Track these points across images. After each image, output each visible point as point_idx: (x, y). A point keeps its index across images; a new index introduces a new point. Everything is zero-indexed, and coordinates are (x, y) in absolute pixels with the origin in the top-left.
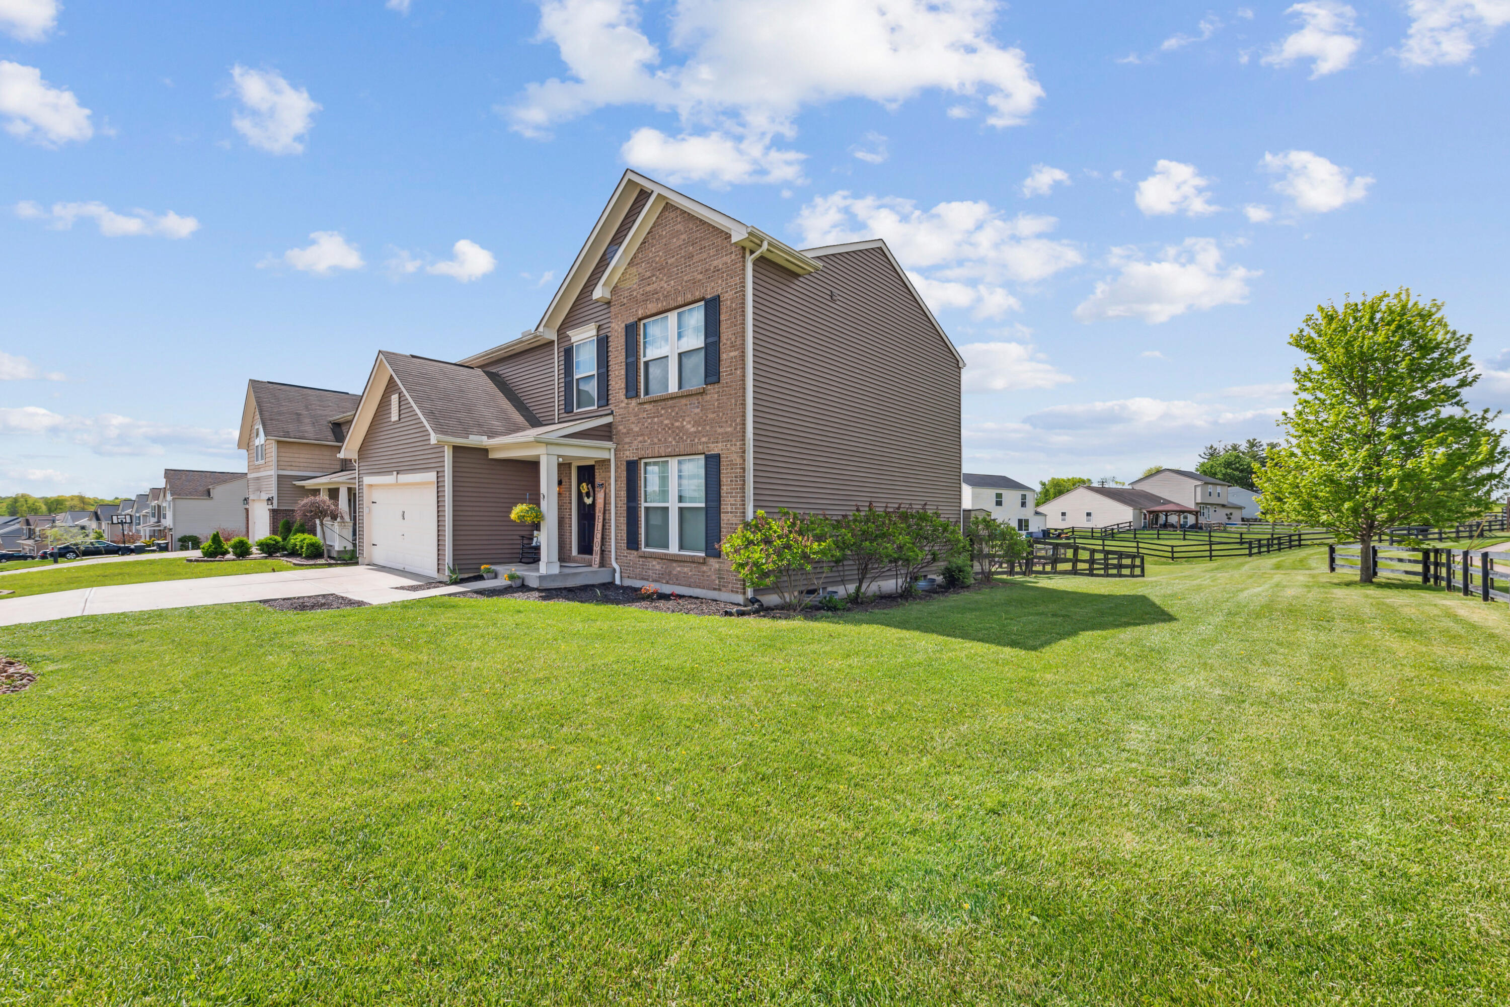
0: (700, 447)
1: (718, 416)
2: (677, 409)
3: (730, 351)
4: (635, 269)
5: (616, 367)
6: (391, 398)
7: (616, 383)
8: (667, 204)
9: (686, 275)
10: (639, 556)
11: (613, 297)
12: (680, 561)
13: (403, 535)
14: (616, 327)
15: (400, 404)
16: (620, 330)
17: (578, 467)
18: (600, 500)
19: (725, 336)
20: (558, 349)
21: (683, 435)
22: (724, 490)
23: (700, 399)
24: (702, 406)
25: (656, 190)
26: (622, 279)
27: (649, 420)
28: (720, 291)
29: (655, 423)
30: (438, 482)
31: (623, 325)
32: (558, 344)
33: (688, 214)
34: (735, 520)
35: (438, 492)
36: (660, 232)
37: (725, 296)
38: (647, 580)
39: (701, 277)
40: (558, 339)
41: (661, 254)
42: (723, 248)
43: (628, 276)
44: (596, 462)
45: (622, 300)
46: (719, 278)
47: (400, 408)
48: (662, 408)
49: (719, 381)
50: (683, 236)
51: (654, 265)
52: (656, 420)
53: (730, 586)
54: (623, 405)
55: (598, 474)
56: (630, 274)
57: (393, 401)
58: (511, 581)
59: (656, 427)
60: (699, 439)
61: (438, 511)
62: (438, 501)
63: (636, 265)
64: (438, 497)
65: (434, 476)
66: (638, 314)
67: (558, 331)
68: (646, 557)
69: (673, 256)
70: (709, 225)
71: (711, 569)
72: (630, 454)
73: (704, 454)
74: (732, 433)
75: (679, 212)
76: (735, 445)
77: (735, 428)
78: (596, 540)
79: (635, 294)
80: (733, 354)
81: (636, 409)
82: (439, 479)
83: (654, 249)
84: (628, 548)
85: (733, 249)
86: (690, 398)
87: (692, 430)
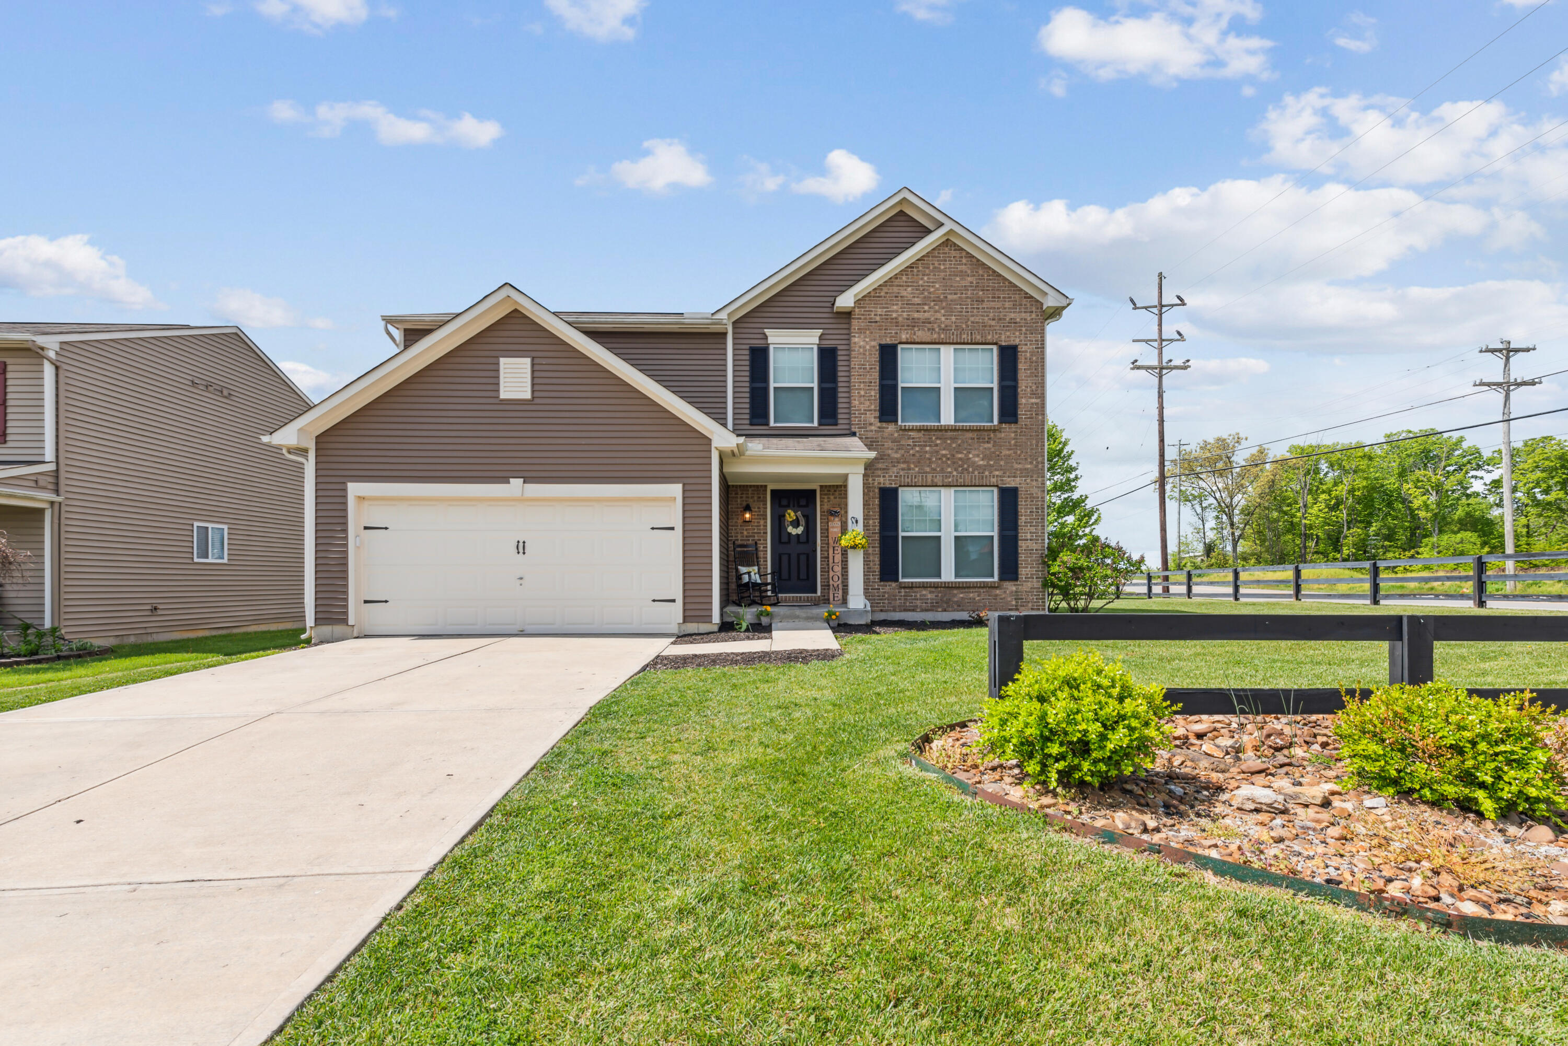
0: (995, 480)
1: (1015, 453)
2: (960, 442)
3: (1030, 398)
4: (895, 289)
5: (862, 385)
6: (493, 360)
7: (861, 403)
8: (948, 240)
9: (972, 316)
10: (901, 588)
11: (857, 310)
12: (964, 588)
13: (521, 578)
14: (862, 343)
15: (536, 374)
16: (868, 347)
17: (772, 491)
18: (835, 530)
19: (1024, 383)
20: (734, 344)
21: (969, 466)
22: (1022, 520)
23: (992, 435)
24: (995, 442)
25: (949, 225)
26: (872, 294)
27: (917, 449)
28: (1017, 342)
29: (926, 452)
30: (684, 498)
31: (873, 343)
32: (734, 339)
33: (978, 260)
34: (1035, 546)
35: (684, 511)
36: (936, 264)
37: (1024, 348)
38: (913, 610)
39: (993, 323)
40: (734, 333)
41: (937, 286)
42: (1021, 305)
43: (882, 294)
44: (821, 486)
45: (872, 316)
46: (1016, 330)
47: (536, 381)
48: (937, 438)
49: (1016, 422)
50: (969, 279)
51: (926, 294)
52: (928, 448)
53: (1030, 605)
54: (873, 428)
55: (826, 500)
56: (887, 293)
57: (506, 366)
58: (828, 621)
59: (927, 456)
60: (991, 473)
61: (684, 538)
62: (684, 525)
63: (898, 286)
64: (684, 518)
65: (676, 490)
66: (901, 337)
67: (734, 323)
68: (912, 587)
69: (955, 294)
70: (1006, 279)
71: (1005, 592)
72: (885, 481)
73: (997, 486)
74: (1032, 470)
75: (964, 254)
76: (1037, 480)
77: (1037, 466)
78: (831, 574)
79: (894, 315)
80: (1034, 401)
81: (896, 435)
82: (688, 494)
83: (926, 278)
84: (882, 580)
85: (1034, 309)
86: (979, 433)
87: (981, 463)
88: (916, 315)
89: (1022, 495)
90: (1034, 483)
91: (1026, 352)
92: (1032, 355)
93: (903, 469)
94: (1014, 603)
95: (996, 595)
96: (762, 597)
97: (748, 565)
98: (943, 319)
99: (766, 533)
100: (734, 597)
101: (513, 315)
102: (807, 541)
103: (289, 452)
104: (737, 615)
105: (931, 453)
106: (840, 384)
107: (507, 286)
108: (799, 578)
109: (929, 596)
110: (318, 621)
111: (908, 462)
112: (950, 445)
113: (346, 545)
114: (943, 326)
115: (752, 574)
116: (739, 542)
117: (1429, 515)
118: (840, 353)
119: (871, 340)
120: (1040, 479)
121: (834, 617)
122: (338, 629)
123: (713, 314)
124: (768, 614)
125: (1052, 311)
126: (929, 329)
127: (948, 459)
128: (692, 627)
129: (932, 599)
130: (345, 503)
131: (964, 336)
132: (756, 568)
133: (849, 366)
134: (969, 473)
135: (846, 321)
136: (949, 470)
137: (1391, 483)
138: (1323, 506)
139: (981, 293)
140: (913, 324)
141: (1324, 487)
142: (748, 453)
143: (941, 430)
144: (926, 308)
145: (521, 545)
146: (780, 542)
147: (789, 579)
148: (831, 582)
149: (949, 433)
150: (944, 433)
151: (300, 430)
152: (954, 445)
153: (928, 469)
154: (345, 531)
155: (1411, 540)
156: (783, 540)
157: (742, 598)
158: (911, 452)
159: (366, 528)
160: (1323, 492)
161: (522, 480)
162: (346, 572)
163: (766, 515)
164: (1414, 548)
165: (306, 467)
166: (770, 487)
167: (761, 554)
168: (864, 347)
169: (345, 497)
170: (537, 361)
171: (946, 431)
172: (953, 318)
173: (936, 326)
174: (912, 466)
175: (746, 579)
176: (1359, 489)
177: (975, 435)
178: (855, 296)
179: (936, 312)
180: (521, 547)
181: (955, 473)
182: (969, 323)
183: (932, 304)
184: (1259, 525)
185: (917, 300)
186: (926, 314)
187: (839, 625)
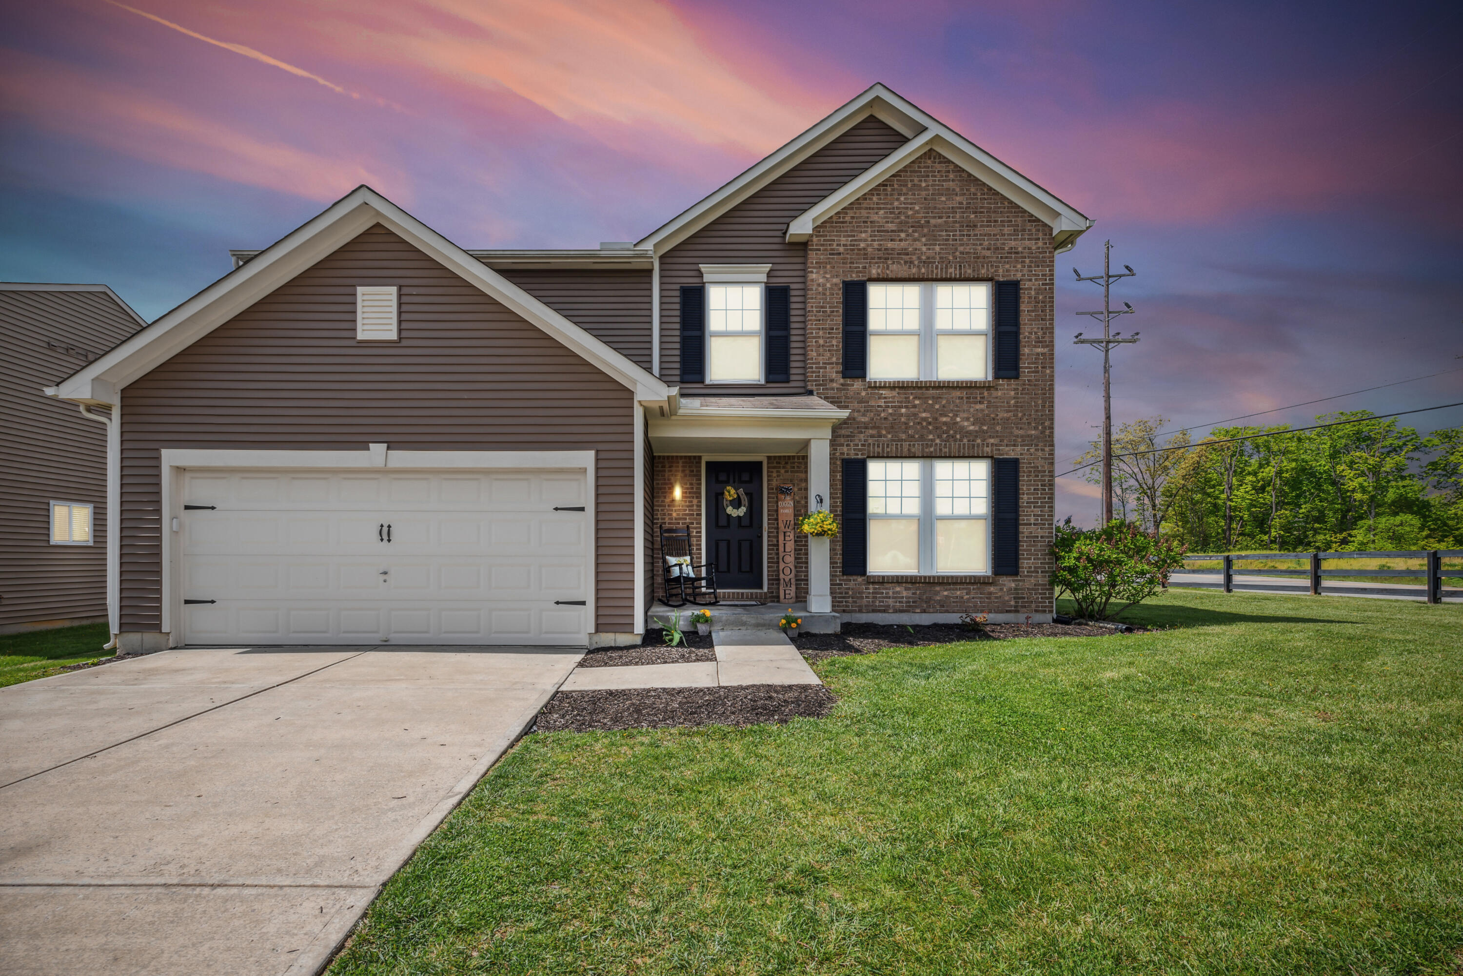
0: (988, 449)
1: (1016, 416)
2: (944, 402)
3: (1035, 347)
4: (864, 213)
5: (821, 333)
6: (348, 290)
7: (819, 355)
8: (931, 150)
9: (962, 245)
10: (869, 583)
11: (815, 239)
12: (949, 584)
13: (385, 573)
14: (821, 280)
15: (404, 308)
16: (828, 285)
17: (708, 463)
18: (786, 511)
19: (1028, 328)
20: (661, 283)
21: (956, 432)
22: (1024, 499)
23: (986, 394)
24: (989, 402)
25: (934, 130)
26: (834, 220)
27: (890, 411)
28: (1019, 276)
29: (902, 415)
30: (597, 469)
31: (835, 280)
32: (661, 277)
33: (970, 175)
34: (1040, 533)
35: (597, 487)
36: (916, 179)
37: (1027, 284)
38: (884, 611)
39: (988, 253)
40: (661, 270)
41: (917, 208)
42: (1024, 230)
43: (848, 219)
44: (769, 458)
45: (835, 247)
46: (1017, 262)
47: (404, 316)
48: (915, 398)
49: (1017, 377)
50: (958, 198)
51: (903, 218)
52: (903, 410)
53: (1033, 605)
54: (835, 385)
55: (775, 475)
56: (853, 218)
57: (365, 298)
58: (785, 630)
59: (903, 419)
60: (983, 440)
61: (597, 522)
62: (597, 504)
63: (866, 208)
64: (597, 495)
65: (586, 458)
66: (870, 272)
67: (662, 258)
68: (883, 583)
69: (940, 217)
70: (1005, 198)
71: (1001, 589)
72: (849, 452)
73: (992, 457)
74: (1037, 437)
75: (951, 167)
76: (1043, 450)
77: (1043, 432)
78: (782, 565)
79: (862, 245)
80: (1039, 350)
81: (863, 394)
82: (602, 464)
83: (902, 198)
84: (844, 573)
85: (1041, 236)
86: (969, 391)
87: (972, 428)
88: (890, 245)
89: (1024, 467)
90: (1040, 453)
91: (1031, 289)
92: (1038, 294)
93: (872, 436)
94: (1013, 603)
95: (991, 593)
96: (695, 595)
97: (678, 555)
98: (924, 249)
99: (700, 515)
100: (660, 594)
101: (375, 231)
102: (751, 525)
103: (89, 410)
104: (666, 619)
105: (908, 416)
106: (793, 332)
107: (364, 190)
108: (740, 570)
109: (905, 594)
110: (123, 627)
111: (878, 428)
112: (932, 406)
113: (159, 530)
114: (924, 258)
115: (684, 566)
116: (667, 526)
117: (1366, 497)
118: (793, 293)
119: (832, 277)
120: (1047, 449)
121: (794, 625)
122: (149, 638)
123: (635, 245)
124: (707, 621)
125: (1062, 238)
126: (906, 262)
127: (930, 423)
128: (607, 639)
129: (907, 597)
130: (159, 476)
131: (951, 270)
132: (688, 558)
133: (804, 309)
134: (955, 441)
135: (801, 253)
136: (931, 437)
137: (1322, 464)
138: (1249, 488)
139: (973, 216)
140: (886, 256)
141: (1250, 469)
142: (681, 412)
143: (921, 388)
144: (903, 235)
145: (385, 529)
146: (717, 526)
147: (729, 571)
148: (782, 576)
149: (931, 392)
150: (924, 391)
151: (95, 380)
152: (937, 407)
153: (904, 436)
154: (159, 511)
155: (1342, 523)
156: (720, 524)
157: (672, 595)
158: (882, 415)
159: (187, 508)
160: (1249, 474)
161: (386, 445)
162: (159, 564)
163: (700, 493)
164: (1345, 530)
165: (108, 429)
166: (706, 458)
167: (694, 541)
168: (824, 285)
169: (158, 467)
170: (405, 290)
171: (927, 388)
172: (937, 248)
173: (914, 257)
174: (884, 432)
175: (676, 572)
176: (1287, 471)
177: (964, 393)
178: (814, 220)
179: (915, 240)
180: (386, 533)
181: (938, 441)
182: (958, 253)
183: (910, 230)
184: (1181, 507)
185: (891, 226)
186: (902, 244)
187: (800, 635)
